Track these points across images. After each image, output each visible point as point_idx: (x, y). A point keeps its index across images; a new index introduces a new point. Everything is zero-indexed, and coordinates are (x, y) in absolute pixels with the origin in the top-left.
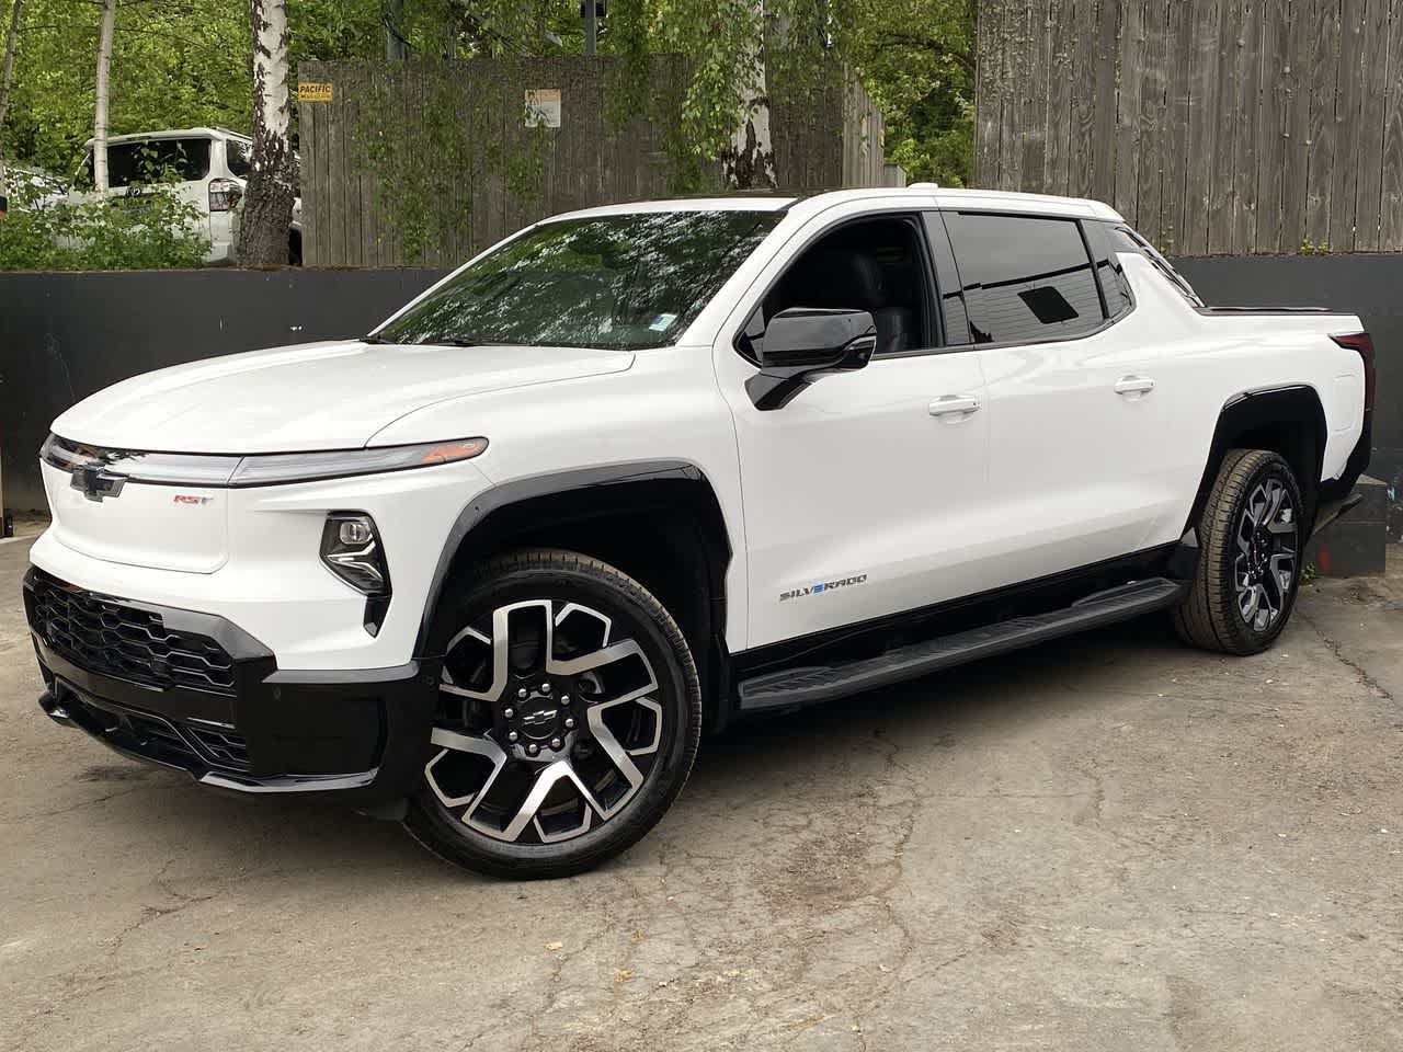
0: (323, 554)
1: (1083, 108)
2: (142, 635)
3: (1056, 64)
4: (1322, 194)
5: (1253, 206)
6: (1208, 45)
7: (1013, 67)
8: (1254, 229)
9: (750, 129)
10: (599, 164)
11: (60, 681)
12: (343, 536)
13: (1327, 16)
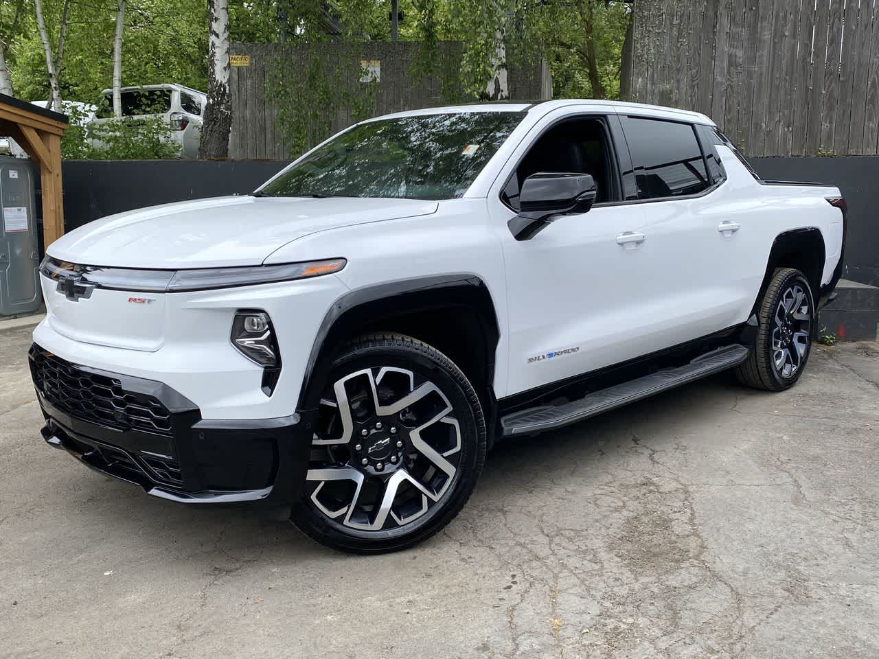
0: (233, 339)
1: (694, 71)
2: (108, 394)
3: (679, 46)
4: (831, 123)
5: (790, 129)
6: (767, 36)
7: (654, 47)
8: (791, 142)
9: (497, 82)
10: (402, 102)
11: (54, 421)
12: (247, 326)
13: (837, 19)
